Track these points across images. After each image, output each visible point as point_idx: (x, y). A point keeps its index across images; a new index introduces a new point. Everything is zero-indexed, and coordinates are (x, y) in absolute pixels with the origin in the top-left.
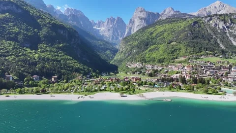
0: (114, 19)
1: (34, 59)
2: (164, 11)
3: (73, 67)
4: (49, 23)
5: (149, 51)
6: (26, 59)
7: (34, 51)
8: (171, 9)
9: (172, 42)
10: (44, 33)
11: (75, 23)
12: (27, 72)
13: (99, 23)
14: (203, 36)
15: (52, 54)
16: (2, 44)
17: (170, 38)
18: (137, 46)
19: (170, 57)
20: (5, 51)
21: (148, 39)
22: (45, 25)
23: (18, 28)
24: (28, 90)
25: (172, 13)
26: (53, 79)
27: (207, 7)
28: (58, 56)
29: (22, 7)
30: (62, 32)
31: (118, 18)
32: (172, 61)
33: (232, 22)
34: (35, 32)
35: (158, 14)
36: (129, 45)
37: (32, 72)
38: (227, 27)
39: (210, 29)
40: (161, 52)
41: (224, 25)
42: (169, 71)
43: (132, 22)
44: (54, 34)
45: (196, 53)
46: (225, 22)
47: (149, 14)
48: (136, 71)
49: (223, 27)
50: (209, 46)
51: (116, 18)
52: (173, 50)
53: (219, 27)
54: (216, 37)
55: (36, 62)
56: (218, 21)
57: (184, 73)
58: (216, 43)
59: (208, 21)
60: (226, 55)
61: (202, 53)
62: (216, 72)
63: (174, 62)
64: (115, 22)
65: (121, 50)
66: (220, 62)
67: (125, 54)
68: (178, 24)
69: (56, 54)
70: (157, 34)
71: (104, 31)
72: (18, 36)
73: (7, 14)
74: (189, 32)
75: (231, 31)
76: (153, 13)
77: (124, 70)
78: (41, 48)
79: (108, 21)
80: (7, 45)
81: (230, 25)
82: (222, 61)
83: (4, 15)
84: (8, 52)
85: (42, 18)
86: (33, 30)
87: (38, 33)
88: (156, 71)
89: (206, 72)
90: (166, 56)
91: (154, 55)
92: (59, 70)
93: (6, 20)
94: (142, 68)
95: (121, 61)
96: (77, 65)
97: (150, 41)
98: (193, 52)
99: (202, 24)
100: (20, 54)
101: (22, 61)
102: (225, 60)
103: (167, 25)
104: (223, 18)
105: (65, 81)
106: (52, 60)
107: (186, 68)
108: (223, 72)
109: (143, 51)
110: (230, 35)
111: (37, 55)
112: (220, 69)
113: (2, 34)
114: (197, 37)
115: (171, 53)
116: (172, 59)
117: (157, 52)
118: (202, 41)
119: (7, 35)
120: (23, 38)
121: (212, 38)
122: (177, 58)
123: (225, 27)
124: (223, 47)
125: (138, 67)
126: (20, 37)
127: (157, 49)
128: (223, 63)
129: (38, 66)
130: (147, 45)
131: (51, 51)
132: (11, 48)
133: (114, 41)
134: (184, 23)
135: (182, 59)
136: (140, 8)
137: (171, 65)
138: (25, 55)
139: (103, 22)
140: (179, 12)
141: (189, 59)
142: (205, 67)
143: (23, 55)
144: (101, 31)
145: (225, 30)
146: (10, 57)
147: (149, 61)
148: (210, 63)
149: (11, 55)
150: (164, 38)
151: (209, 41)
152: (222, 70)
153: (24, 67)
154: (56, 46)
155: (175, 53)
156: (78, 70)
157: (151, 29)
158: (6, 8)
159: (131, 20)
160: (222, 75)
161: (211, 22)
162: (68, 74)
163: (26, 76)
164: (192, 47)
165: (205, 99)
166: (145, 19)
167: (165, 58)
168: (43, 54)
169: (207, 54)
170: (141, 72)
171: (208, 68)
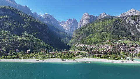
0: (71, 20)
1: (18, 40)
2: (101, 15)
3: (41, 45)
4: (30, 21)
5: (89, 37)
6: (14, 40)
7: (19, 36)
8: (104, 14)
9: (103, 32)
10: (27, 26)
11: (48, 22)
12: (12, 48)
13: (63, 22)
14: (121, 28)
15: (30, 38)
16: (1, 32)
17: (102, 29)
18: (82, 35)
19: (100, 41)
20: (2, 36)
21: (89, 30)
22: (28, 22)
23: (12, 23)
24: (9, 57)
25: (105, 16)
26: (27, 52)
27: (126, 12)
28: (33, 39)
29: (15, 12)
30: (37, 26)
31: (74, 19)
32: (102, 43)
33: (139, 20)
34: (21, 26)
35: (97, 16)
36: (78, 34)
37: (15, 47)
38: (136, 23)
39: (126, 25)
40: (96, 38)
41: (134, 22)
42: (100, 48)
43: (82, 21)
44: (32, 27)
45: (117, 38)
46: (135, 20)
47: (91, 17)
48: (80, 49)
49: (134, 23)
50: (125, 34)
51: (72, 19)
52: (103, 36)
53: (131, 23)
54: (130, 29)
55: (19, 42)
56: (131, 20)
57: (108, 49)
58: (129, 32)
59: (125, 20)
60: (135, 39)
61: (120, 38)
62: (127, 49)
63: (103, 43)
64: (72, 22)
65: (73, 37)
66: (131, 43)
67: (75, 39)
68: (107, 22)
69: (32, 38)
70: (94, 28)
71: (66, 27)
72: (11, 28)
73: (6, 16)
74: (113, 26)
75: (138, 25)
76: (94, 16)
77: (74, 48)
78: (24, 35)
79: (68, 21)
80: (4, 33)
81: (138, 22)
82: (131, 42)
83: (5, 17)
84: (3, 36)
85: (26, 18)
86: (21, 24)
87: (23, 26)
88: (92, 49)
89: (121, 49)
90: (98, 40)
91: (92, 40)
92: (32, 47)
93: (5, 19)
94: (84, 47)
95: (73, 43)
96: (44, 44)
97: (90, 32)
98: (115, 37)
99: (121, 22)
100: (10, 38)
101: (11, 41)
102: (134, 42)
103: (100, 22)
104: (133, 17)
105: (34, 53)
106: (29, 41)
107: (109, 46)
108: (131, 49)
109: (86, 37)
110: (138, 28)
111: (20, 38)
112: (130, 47)
113: (2, 27)
114: (117, 29)
115: (102, 38)
116: (102, 42)
117: (94, 37)
118: (121, 31)
119: (4, 27)
120: (13, 29)
121: (127, 30)
122: (105, 41)
123: (135, 23)
124: (133, 35)
125: (82, 46)
126: (12, 28)
127: (94, 36)
128: (133, 44)
129: (20, 44)
130: (88, 34)
131: (29, 37)
132: (6, 34)
133: (71, 33)
134: (111, 21)
135: (108, 41)
136: (86, 13)
137: (101, 45)
138: (14, 38)
139: (65, 22)
140: (109, 15)
141: (112, 41)
142: (120, 46)
143: (12, 38)
144: (63, 27)
145: (135, 25)
146: (4, 39)
147: (88, 43)
148: (124, 44)
149: (5, 38)
150: (98, 30)
151: (125, 31)
152: (131, 47)
153: (11, 44)
154: (33, 34)
155: (104, 38)
156: (44, 47)
157: (91, 25)
158: (6, 13)
159: (81, 20)
160: (130, 51)
161: (126, 20)
162: (37, 49)
163: (11, 50)
164: (114, 35)
165: (112, 62)
166: (89, 20)
167: (97, 41)
168: (24, 38)
169: (123, 39)
170: (83, 49)
171: (122, 46)
